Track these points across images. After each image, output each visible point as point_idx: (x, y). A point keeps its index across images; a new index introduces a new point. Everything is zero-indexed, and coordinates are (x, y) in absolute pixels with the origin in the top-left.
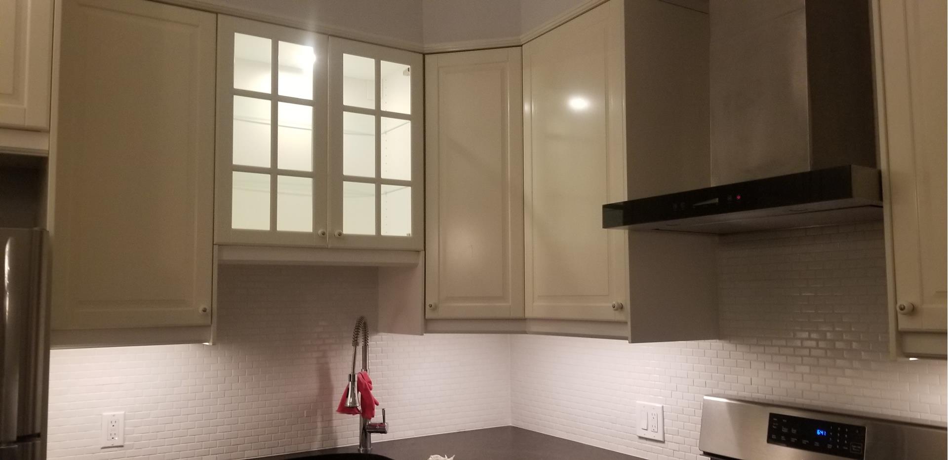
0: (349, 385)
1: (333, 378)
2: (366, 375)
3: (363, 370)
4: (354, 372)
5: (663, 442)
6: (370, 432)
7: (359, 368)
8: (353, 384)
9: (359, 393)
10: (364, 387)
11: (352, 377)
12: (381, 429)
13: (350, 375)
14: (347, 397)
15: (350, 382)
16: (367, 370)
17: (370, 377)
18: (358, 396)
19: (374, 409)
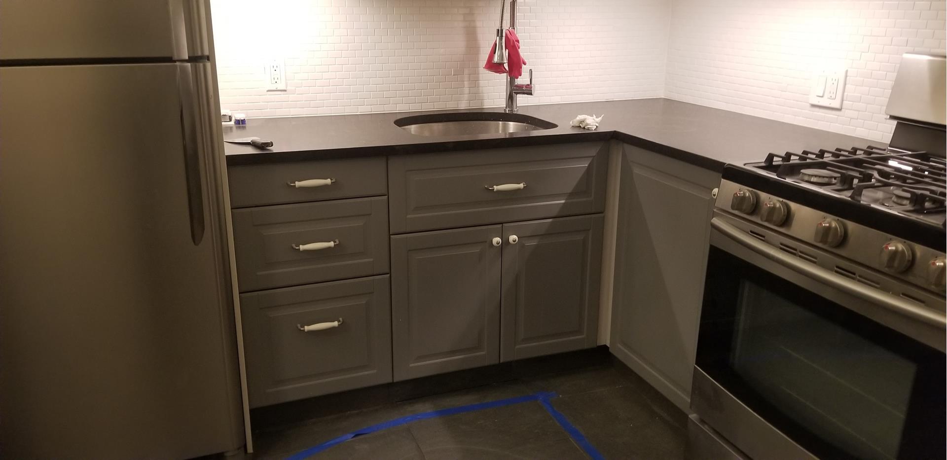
0: (496, 41)
1: (480, 36)
2: (514, 33)
3: (511, 28)
4: (501, 27)
5: (839, 110)
6: (517, 93)
7: (506, 25)
8: (501, 39)
9: (507, 50)
10: (512, 45)
11: (500, 32)
12: (527, 90)
13: (498, 30)
14: (495, 53)
15: (498, 37)
16: (514, 29)
17: (517, 35)
18: (506, 53)
19: (521, 68)
